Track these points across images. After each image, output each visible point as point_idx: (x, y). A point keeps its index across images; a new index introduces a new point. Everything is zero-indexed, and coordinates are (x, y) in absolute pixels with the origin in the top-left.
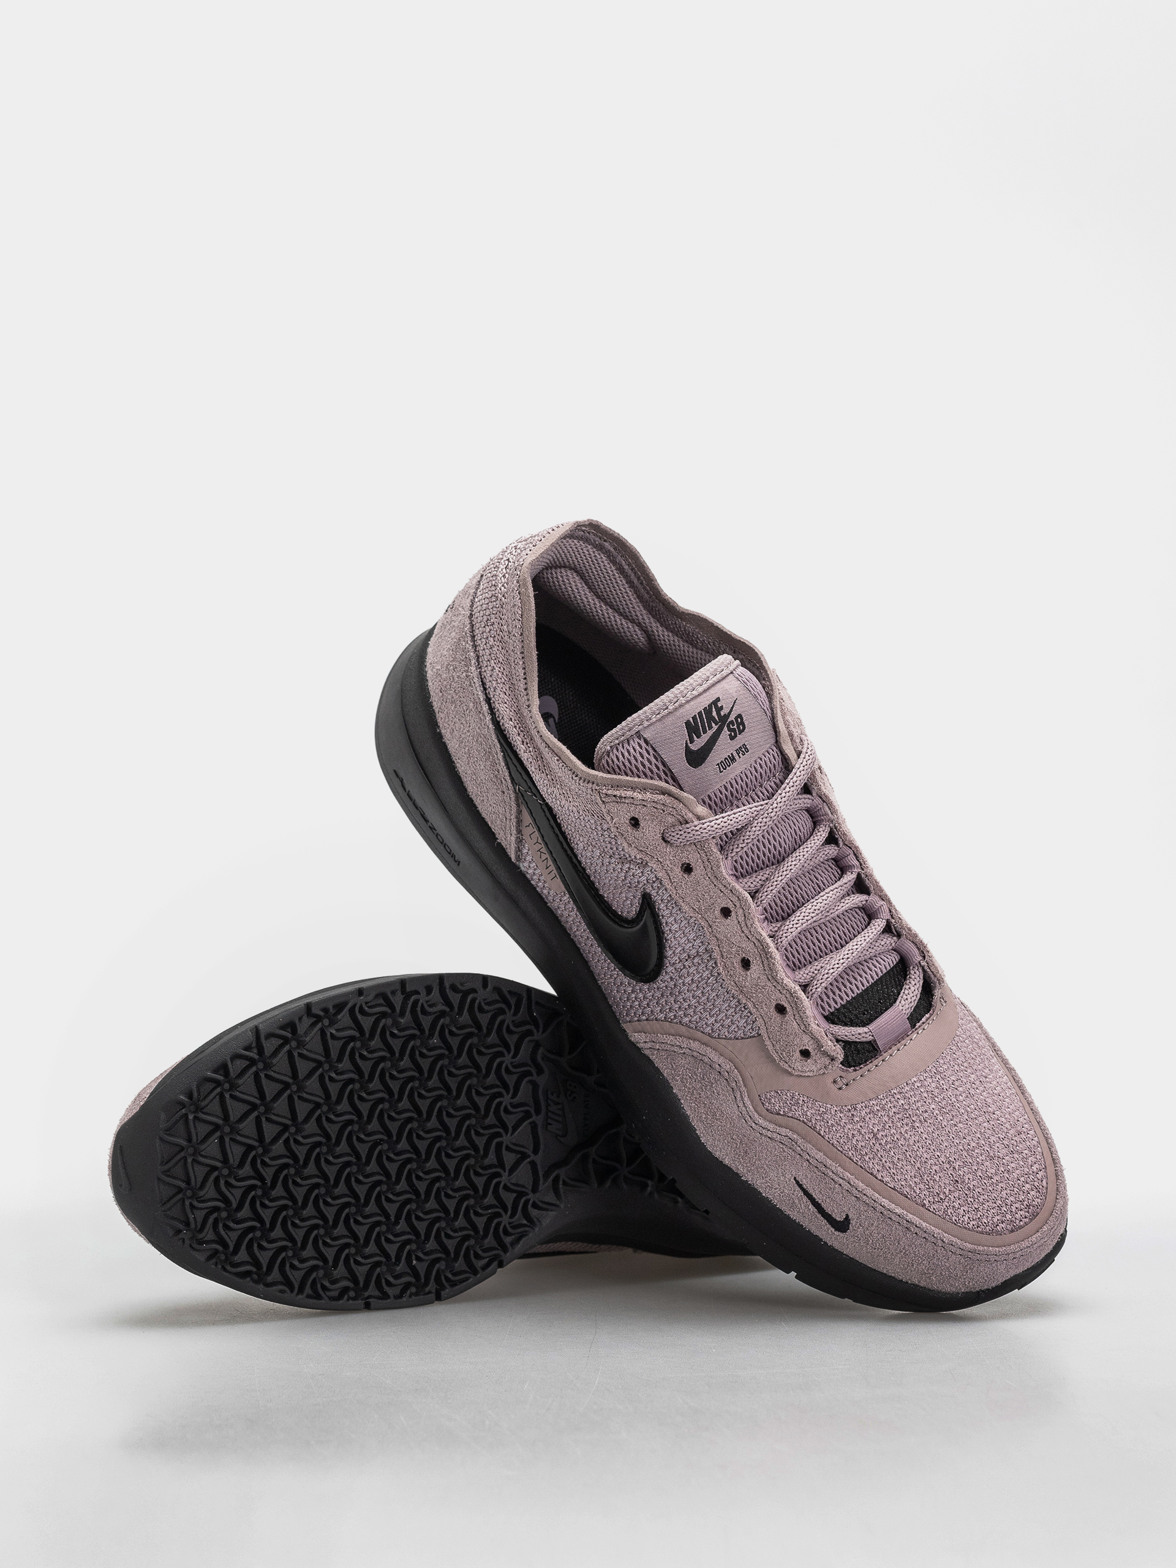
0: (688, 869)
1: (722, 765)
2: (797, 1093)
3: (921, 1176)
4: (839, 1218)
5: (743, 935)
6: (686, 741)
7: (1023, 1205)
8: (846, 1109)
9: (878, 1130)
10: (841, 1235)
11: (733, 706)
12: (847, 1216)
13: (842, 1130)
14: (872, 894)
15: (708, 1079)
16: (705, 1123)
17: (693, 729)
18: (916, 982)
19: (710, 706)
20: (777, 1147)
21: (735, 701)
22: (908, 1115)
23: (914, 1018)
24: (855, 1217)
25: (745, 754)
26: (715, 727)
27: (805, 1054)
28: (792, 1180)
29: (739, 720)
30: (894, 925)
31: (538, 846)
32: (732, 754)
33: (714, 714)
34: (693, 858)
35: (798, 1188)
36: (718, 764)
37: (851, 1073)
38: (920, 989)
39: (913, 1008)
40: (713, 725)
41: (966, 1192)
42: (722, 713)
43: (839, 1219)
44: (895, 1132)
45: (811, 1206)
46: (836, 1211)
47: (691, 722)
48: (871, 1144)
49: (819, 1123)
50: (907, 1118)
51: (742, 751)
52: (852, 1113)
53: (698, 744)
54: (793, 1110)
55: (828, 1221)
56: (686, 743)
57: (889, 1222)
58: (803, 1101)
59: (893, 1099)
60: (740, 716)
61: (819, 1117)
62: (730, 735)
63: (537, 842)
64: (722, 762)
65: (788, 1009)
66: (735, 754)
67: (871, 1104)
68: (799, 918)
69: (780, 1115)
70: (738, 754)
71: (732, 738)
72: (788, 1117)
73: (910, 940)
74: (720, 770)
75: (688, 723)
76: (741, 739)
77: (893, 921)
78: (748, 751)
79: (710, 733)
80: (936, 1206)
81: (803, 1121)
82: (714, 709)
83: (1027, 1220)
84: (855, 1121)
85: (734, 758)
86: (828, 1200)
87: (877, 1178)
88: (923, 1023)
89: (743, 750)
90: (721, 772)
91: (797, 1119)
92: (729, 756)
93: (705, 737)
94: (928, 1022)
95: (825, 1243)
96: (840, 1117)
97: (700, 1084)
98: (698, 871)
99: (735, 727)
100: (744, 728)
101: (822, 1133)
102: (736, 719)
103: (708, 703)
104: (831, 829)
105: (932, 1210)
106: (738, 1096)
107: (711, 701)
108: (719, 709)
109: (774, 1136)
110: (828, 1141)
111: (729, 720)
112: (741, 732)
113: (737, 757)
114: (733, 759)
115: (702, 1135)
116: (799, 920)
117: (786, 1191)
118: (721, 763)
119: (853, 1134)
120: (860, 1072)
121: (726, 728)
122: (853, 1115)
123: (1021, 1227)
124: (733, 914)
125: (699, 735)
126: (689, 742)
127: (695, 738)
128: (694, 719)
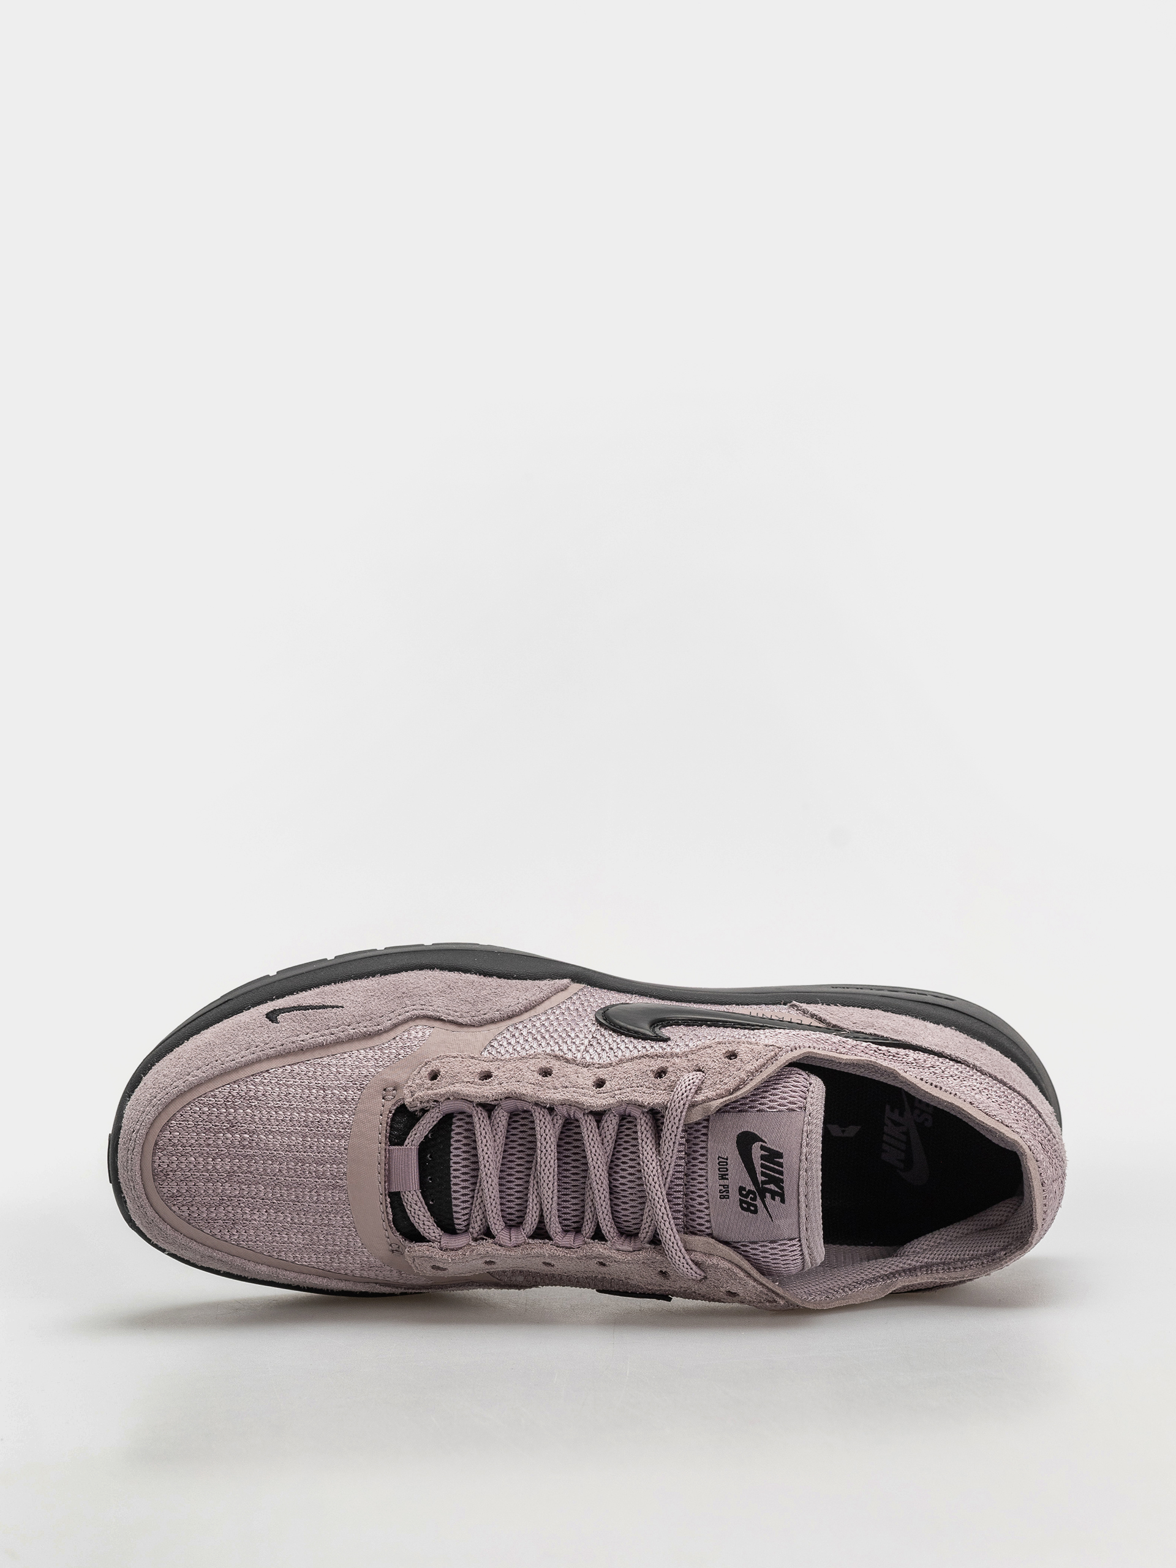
1: (724, 1162)
2: (411, 1052)
3: (260, 1100)
4: (282, 1018)
6: (766, 1143)
7: (171, 1171)
8: (364, 1084)
9: (327, 1096)
11: (768, 1212)
12: (276, 1022)
13: (351, 1070)
17: (773, 1157)
18: (425, 1227)
19: (782, 1188)
21: (771, 1218)
22: (319, 1129)
23: (396, 1200)
24: (271, 1028)
25: (720, 1192)
26: (761, 1178)
27: (434, 1075)
29: (752, 1208)
30: (486, 1240)
32: (727, 1179)
33: (772, 1187)
36: (727, 1159)
37: (391, 1106)
38: (416, 1225)
39: (405, 1204)
40: (764, 1178)
41: (217, 1128)
42: (768, 1195)
44: (314, 1108)
46: (290, 1018)
47: (779, 1158)
48: (319, 1082)
51: (724, 1191)
53: (756, 1151)
54: (400, 1042)
55: (287, 1008)
56: (764, 1142)
58: (400, 1054)
59: (342, 1125)
60: (755, 1212)
61: (377, 1057)
62: (744, 1189)
64: (727, 1164)
65: (481, 1082)
66: (726, 1182)
67: (352, 1105)
68: (548, 1145)
70: (723, 1186)
71: (741, 1189)
73: (464, 1247)
74: (721, 1158)
75: (780, 1155)
76: (734, 1196)
77: (491, 1243)
78: (720, 1198)
79: (759, 1170)
80: (225, 1094)
82: (776, 1189)
83: (156, 1165)
84: (349, 1084)
85: (723, 1179)
86: (301, 1016)
87: (288, 1065)
88: (387, 1207)
89: (724, 1194)
90: (719, 1157)
92: (727, 1175)
93: (757, 1162)
94: (385, 1213)
96: (362, 1075)
98: (650, 1080)
99: (749, 1200)
100: (743, 1208)
101: (362, 1051)
102: (755, 1206)
103: (786, 1189)
105: (226, 1087)
107: (786, 1193)
108: (774, 1194)
110: (351, 1053)
111: (758, 1198)
112: (741, 1202)
113: (722, 1182)
114: (723, 1177)
116: (547, 1143)
118: (727, 1162)
119: (340, 1073)
120: (386, 1114)
121: (753, 1188)
122: (356, 1085)
123: (154, 1154)
125: (763, 1157)
126: (764, 1144)
127: (763, 1153)
128: (780, 1165)
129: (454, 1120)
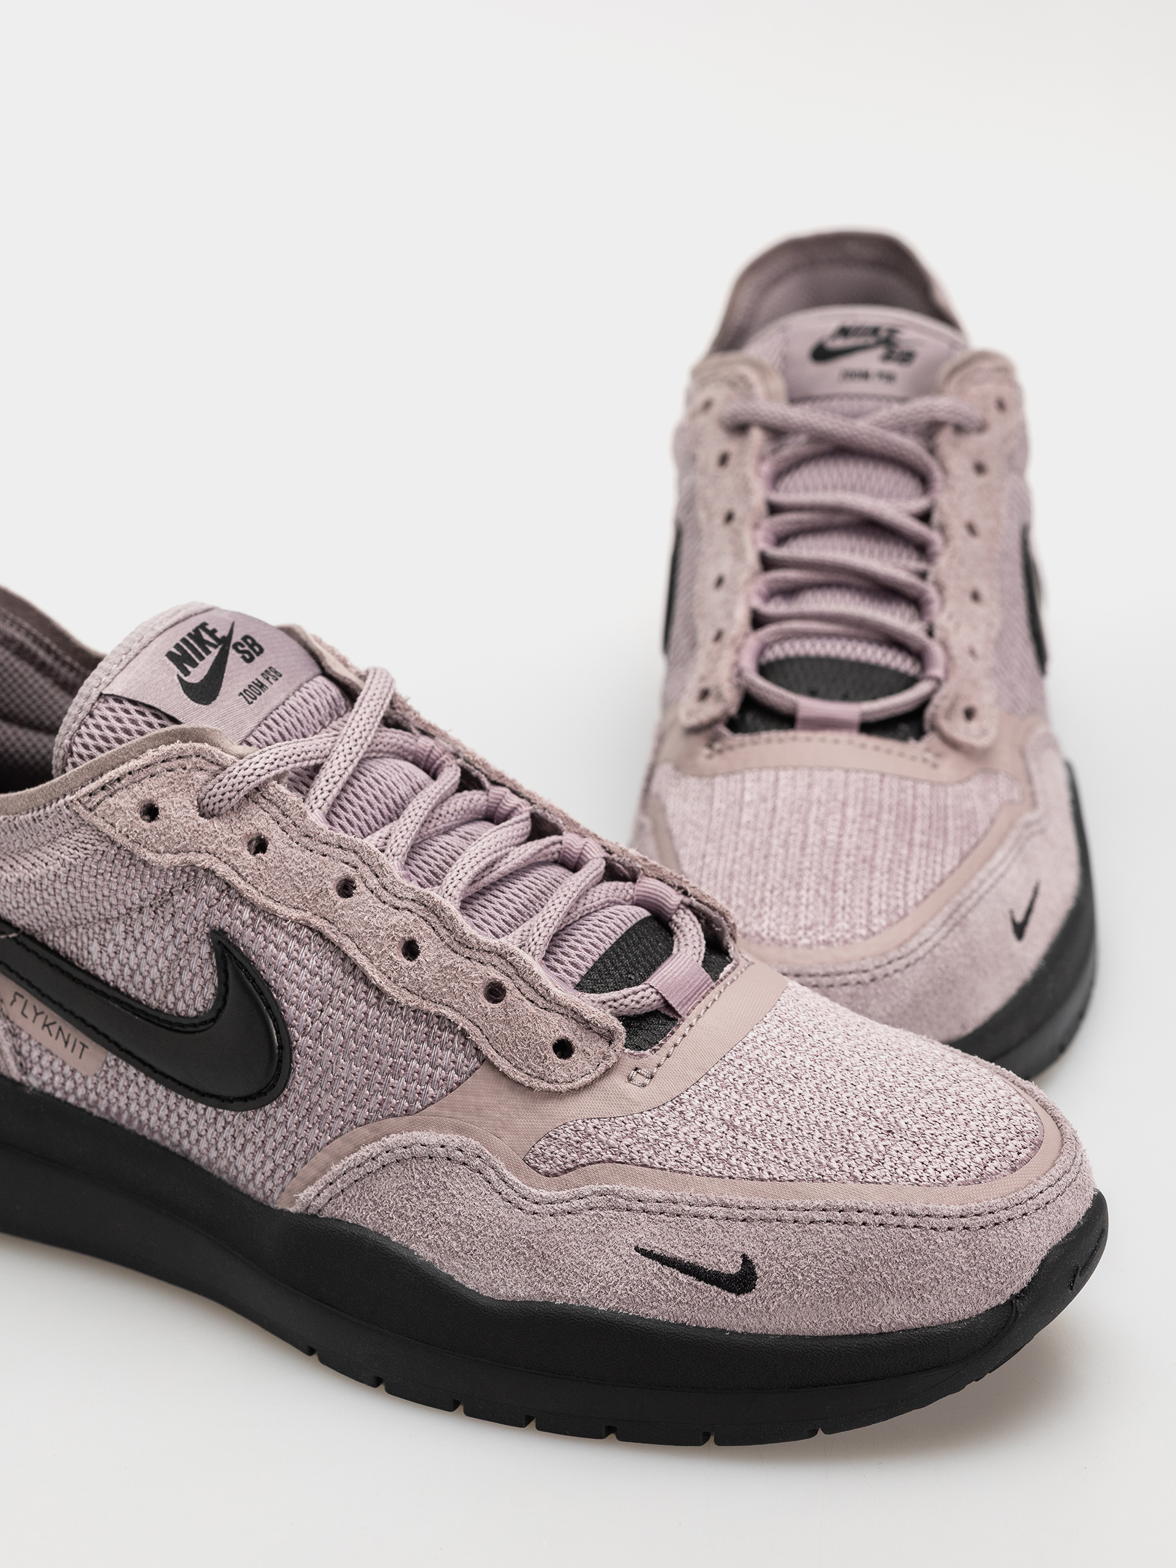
0: (260, 845)
1: (247, 695)
2: (580, 1122)
4: (732, 1267)
5: (387, 906)
6: (178, 676)
8: (667, 1109)
9: (731, 1116)
10: (750, 1296)
11: (232, 626)
12: (744, 1257)
13: (676, 1140)
14: (564, 833)
15: (436, 1181)
16: (461, 1254)
17: (181, 658)
18: (691, 927)
19: (196, 630)
20: (587, 1218)
21: (232, 623)
22: (766, 1080)
23: (711, 968)
24: (758, 1251)
25: (277, 678)
26: (215, 652)
27: (563, 1049)
28: (634, 1253)
29: (249, 640)
30: (617, 865)
31: (40, 1019)
32: (257, 680)
33: (207, 637)
34: (260, 821)
35: (648, 1261)
36: (241, 695)
37: (650, 1058)
38: (700, 931)
39: (702, 959)
40: (211, 649)
41: (913, 1139)
42: (219, 635)
43: (734, 1271)
44: (759, 1108)
45: (682, 1277)
46: (723, 1259)
47: (173, 653)
48: (731, 1139)
49: (634, 1149)
50: (768, 1083)
51: (271, 675)
52: (679, 1110)
53: (197, 675)
54: (585, 1149)
55: (718, 1286)
56: (180, 678)
57: (813, 1226)
58: (595, 1127)
59: (732, 1069)
60: (248, 635)
61: (630, 1140)
62: (244, 659)
63: (37, 1014)
64: (245, 691)
65: (507, 983)
66: (261, 679)
67: (702, 1086)
69: (570, 1170)
70: (267, 680)
71: (248, 662)
72: (583, 1165)
73: (652, 877)
74: (246, 700)
75: (170, 655)
76: (262, 662)
77: (614, 856)
78: (281, 674)
79: (210, 660)
80: (876, 1173)
81: (610, 1160)
82: (204, 633)
84: (689, 1119)
85: (263, 684)
86: (703, 1251)
87: (762, 1180)
89: (272, 673)
90: (249, 703)
91: (599, 1162)
92: (253, 683)
93: (205, 666)
94: (734, 971)
95: (733, 1333)
96: (663, 1123)
97: (428, 1199)
98: (277, 839)
99: (246, 648)
100: (261, 648)
101: (646, 1160)
102: (243, 639)
103: (191, 628)
104: (462, 768)
105: (870, 1179)
106: (494, 1177)
107: (195, 625)
108: (212, 632)
109: (576, 1203)
110: (661, 1169)
111: (233, 642)
112: (258, 653)
113: (266, 683)
114: (261, 686)
115: (465, 1279)
117: (632, 1277)
119: (695, 1139)
120: (663, 1052)
121: (233, 652)
122: (681, 1112)
123: (1024, 1162)
124: (358, 882)
125: (194, 665)
126: (182, 675)
127: (189, 668)
128: (177, 646)
129: (577, 980)
